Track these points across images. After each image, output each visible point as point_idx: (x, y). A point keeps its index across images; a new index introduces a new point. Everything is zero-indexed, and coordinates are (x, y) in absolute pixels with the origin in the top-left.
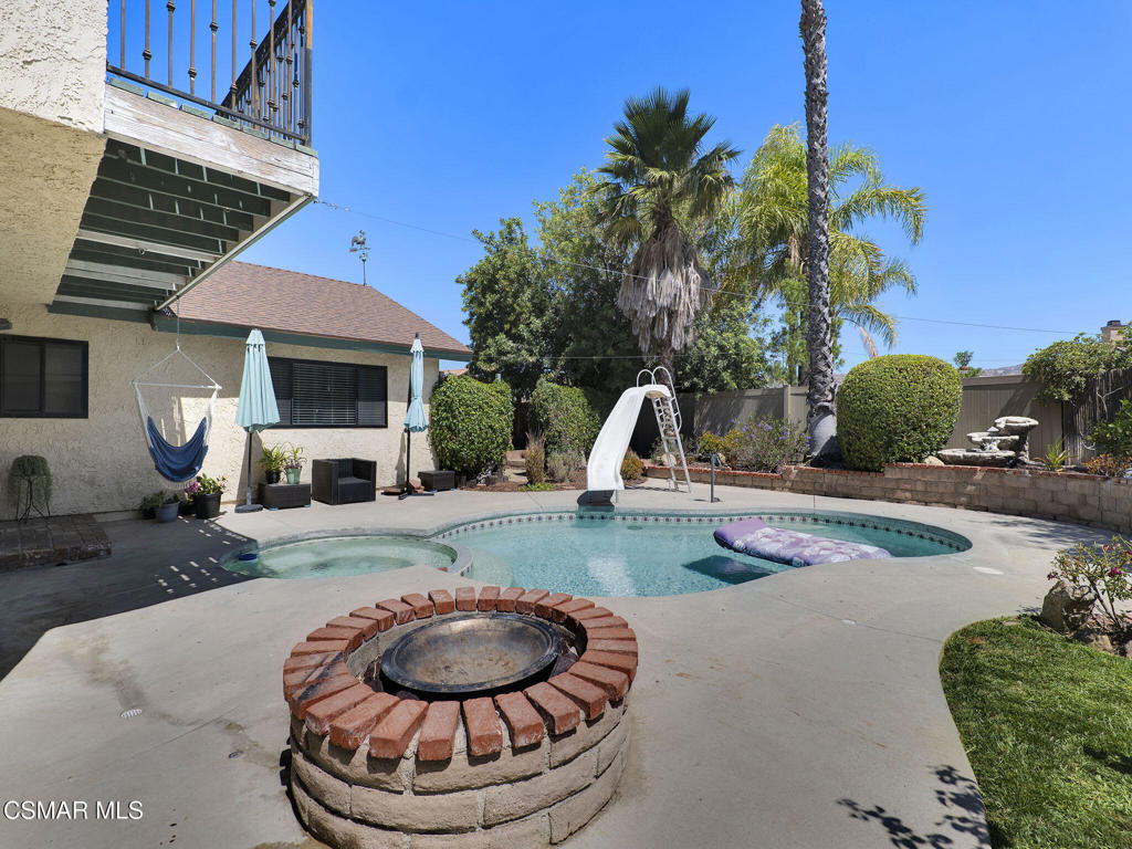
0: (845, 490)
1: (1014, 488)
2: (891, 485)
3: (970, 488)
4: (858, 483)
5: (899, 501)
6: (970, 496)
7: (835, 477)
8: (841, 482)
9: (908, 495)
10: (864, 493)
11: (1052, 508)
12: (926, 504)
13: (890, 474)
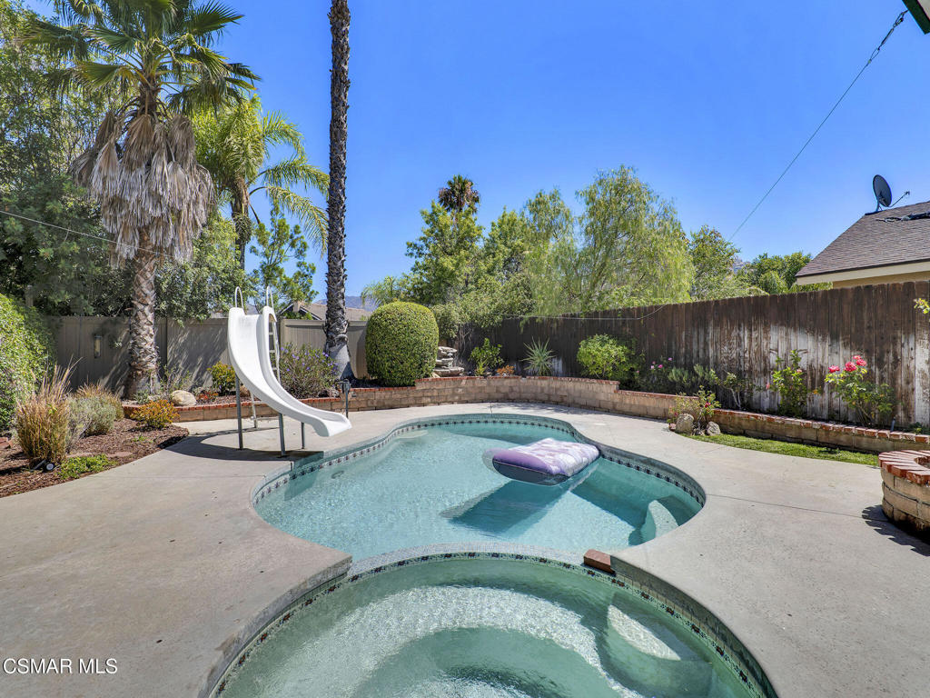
0: (390, 403)
1: (479, 387)
2: (420, 394)
3: (460, 390)
4: (399, 396)
5: (424, 405)
6: (460, 395)
7: (384, 394)
8: (387, 397)
9: (429, 400)
10: (404, 403)
11: (497, 396)
12: (439, 404)
13: (419, 386)
